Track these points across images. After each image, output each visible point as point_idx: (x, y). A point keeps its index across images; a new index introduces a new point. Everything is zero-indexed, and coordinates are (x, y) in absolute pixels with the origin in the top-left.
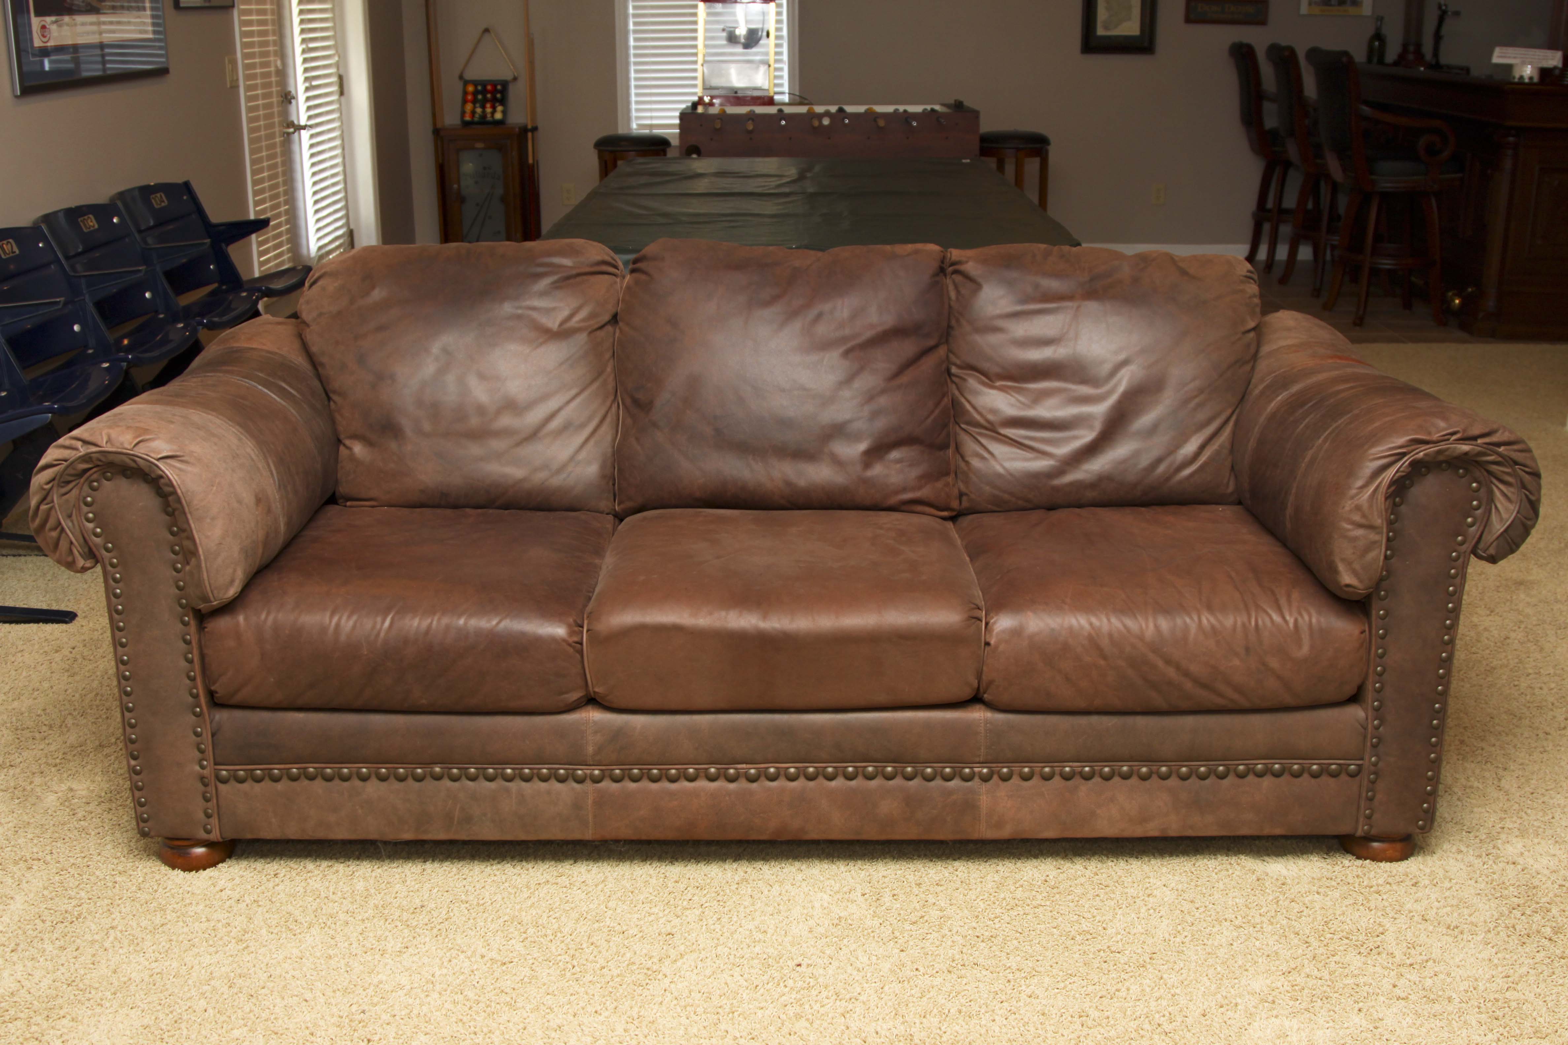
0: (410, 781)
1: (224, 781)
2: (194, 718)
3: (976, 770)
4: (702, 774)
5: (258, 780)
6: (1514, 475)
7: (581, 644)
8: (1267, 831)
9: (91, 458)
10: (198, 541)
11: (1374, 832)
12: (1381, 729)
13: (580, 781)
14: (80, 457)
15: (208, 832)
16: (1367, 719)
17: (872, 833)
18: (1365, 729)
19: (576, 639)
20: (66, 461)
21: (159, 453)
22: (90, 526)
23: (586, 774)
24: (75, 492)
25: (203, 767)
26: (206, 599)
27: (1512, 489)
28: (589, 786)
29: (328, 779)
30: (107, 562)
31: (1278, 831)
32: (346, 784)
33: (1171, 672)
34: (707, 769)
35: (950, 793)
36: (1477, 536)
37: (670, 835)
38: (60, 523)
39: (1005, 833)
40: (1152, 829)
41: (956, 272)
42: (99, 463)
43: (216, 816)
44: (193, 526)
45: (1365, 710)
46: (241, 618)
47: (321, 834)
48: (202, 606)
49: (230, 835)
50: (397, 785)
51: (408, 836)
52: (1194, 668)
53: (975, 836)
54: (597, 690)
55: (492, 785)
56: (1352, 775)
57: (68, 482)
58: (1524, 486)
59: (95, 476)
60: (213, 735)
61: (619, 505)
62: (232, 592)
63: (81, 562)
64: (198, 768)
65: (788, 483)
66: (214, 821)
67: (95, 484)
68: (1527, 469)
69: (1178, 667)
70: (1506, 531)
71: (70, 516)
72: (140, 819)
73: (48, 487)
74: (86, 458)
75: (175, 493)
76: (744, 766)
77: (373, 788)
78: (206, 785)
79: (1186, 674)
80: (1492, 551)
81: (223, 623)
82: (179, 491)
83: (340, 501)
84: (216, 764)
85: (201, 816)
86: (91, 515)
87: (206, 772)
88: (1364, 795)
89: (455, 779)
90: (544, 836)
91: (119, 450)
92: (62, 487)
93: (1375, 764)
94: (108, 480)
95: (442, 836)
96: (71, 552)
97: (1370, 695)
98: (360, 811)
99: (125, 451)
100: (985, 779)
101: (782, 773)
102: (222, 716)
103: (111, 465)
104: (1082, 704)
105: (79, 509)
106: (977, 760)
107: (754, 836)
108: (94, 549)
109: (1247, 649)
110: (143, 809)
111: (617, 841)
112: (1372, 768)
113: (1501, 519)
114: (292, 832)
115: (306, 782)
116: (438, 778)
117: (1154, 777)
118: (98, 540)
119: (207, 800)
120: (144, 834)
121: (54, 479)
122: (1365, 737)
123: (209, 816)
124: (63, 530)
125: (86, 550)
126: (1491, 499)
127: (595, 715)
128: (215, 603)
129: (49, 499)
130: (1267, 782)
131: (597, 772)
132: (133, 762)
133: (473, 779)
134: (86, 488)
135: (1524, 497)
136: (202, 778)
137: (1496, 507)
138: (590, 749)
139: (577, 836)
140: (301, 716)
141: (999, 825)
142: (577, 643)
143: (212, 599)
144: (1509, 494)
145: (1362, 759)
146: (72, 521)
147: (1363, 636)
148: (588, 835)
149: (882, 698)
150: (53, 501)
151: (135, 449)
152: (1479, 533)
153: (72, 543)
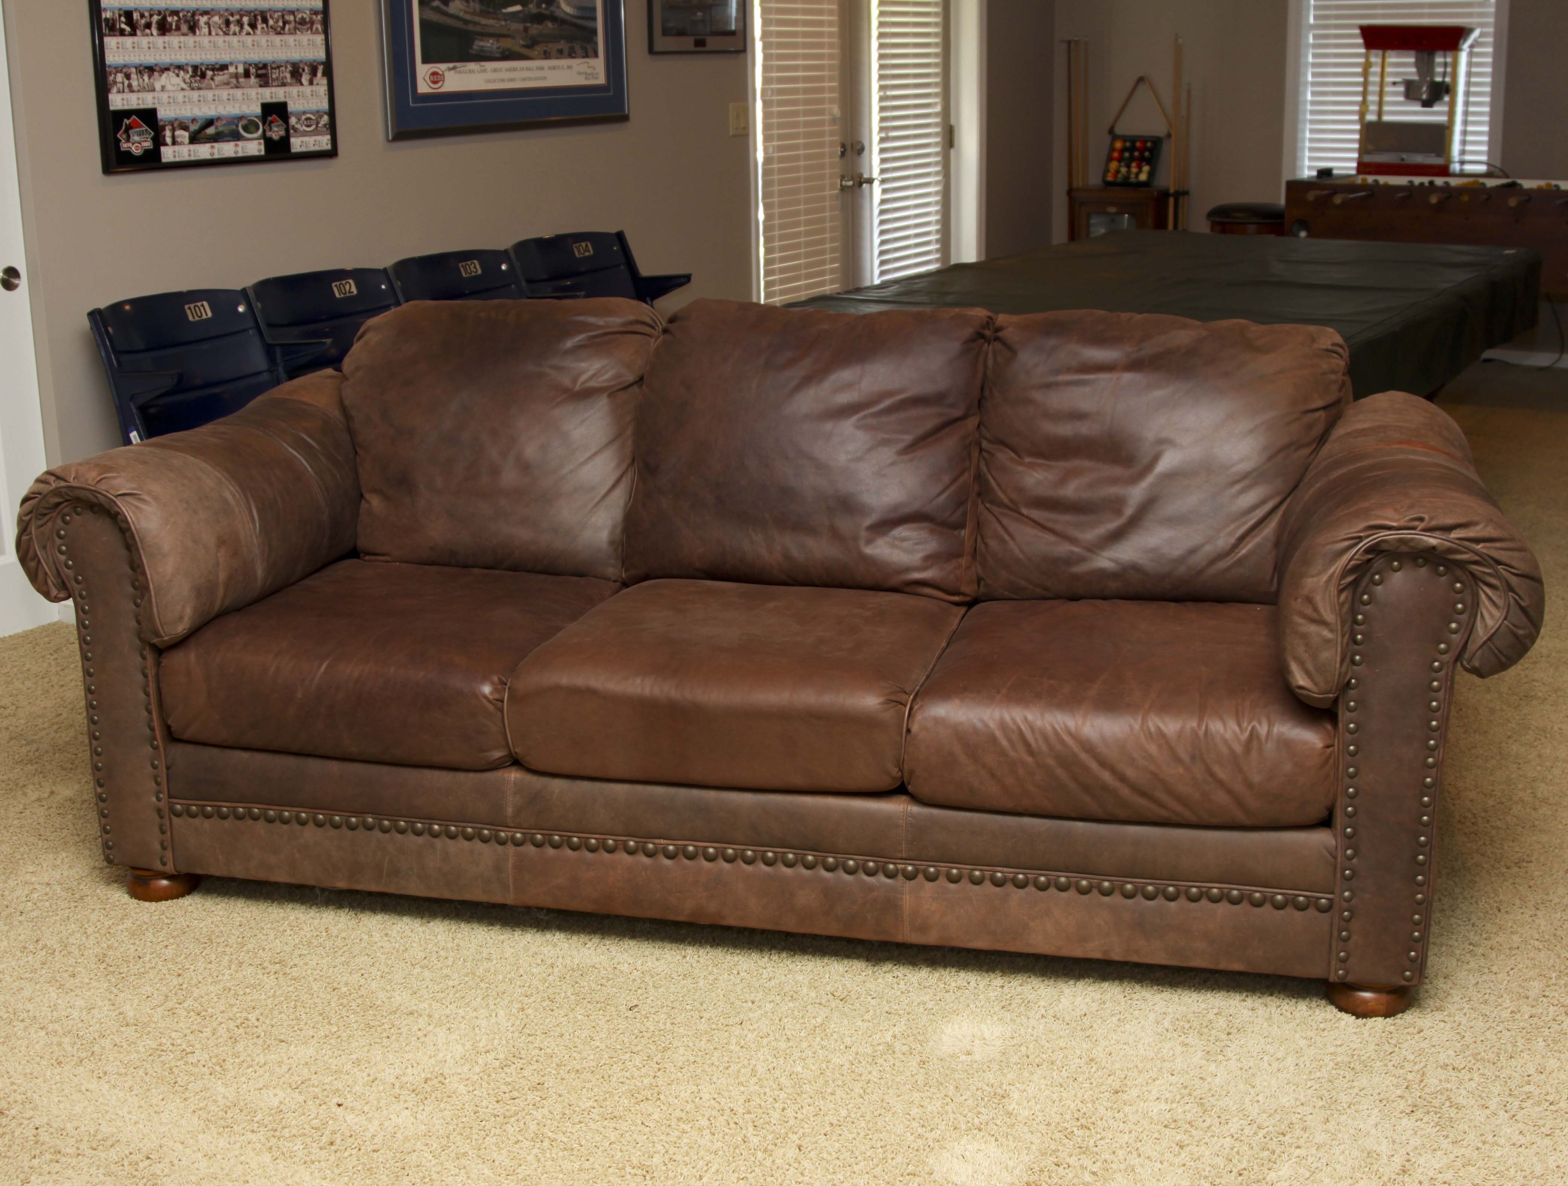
0: (344, 829)
1: (178, 815)
2: (151, 749)
3: (900, 866)
4: (621, 847)
5: (208, 816)
6: (1497, 576)
7: (502, 701)
8: (1223, 965)
9: (60, 492)
10: (149, 576)
11: (1350, 979)
12: (1355, 860)
13: (502, 843)
14: (51, 491)
15: (164, 864)
16: (1336, 848)
17: (790, 924)
18: (1335, 858)
19: (497, 696)
20: (40, 494)
21: (118, 490)
22: (63, 558)
23: (507, 836)
24: (50, 524)
25: (159, 799)
26: (157, 634)
27: (1498, 593)
28: (511, 849)
29: (270, 821)
30: (77, 594)
31: (1237, 966)
32: (285, 827)
33: (1106, 776)
34: (625, 841)
35: (871, 888)
36: (1461, 645)
37: (589, 907)
38: (36, 555)
39: (931, 938)
40: (1093, 950)
41: (997, 339)
42: (69, 498)
43: (170, 848)
44: (145, 561)
45: (1335, 836)
46: (192, 656)
47: (262, 875)
48: (155, 641)
49: (184, 869)
50: (333, 833)
51: (342, 884)
52: (1130, 773)
53: (900, 939)
54: (517, 750)
55: (420, 840)
56: (1322, 910)
57: (45, 515)
58: (1511, 589)
59: (66, 510)
60: (168, 768)
61: (625, 572)
62: (181, 628)
63: (54, 592)
64: (154, 799)
65: (788, 557)
66: (169, 854)
67: (68, 518)
68: (1513, 571)
69: (1114, 771)
70: (1489, 639)
71: (45, 548)
72: (106, 846)
73: (27, 518)
74: (57, 492)
75: (129, 529)
76: (662, 841)
77: (310, 834)
78: (161, 817)
79: (1122, 778)
80: (1476, 663)
81: (177, 660)
82: (133, 527)
83: (362, 555)
84: (170, 797)
85: (157, 847)
86: (64, 548)
87: (161, 804)
88: (1335, 934)
89: (385, 831)
90: (467, 897)
91: (84, 486)
92: (40, 519)
93: (1348, 900)
94: (78, 514)
95: (374, 888)
96: (46, 582)
97: (1339, 819)
98: (298, 856)
99: (88, 487)
100: (910, 877)
101: (700, 852)
102: (178, 750)
103: (78, 499)
104: (1010, 805)
105: (53, 541)
106: (899, 855)
107: (672, 917)
108: (66, 580)
109: (1193, 757)
110: (108, 836)
111: (540, 909)
112: (1345, 904)
113: (1486, 626)
114: (238, 871)
115: (251, 822)
116: (369, 828)
117: (1095, 892)
118: (69, 572)
119: (163, 832)
120: (109, 861)
121: (31, 512)
122: (1335, 867)
123: (164, 848)
124: (39, 562)
125: (60, 581)
126: (1476, 604)
127: (514, 775)
128: (166, 638)
129: (28, 531)
130: (1223, 908)
131: (518, 835)
132: (99, 790)
133: (402, 832)
134: (59, 522)
135: (1512, 601)
136: (159, 811)
137: (1482, 614)
138: (510, 811)
139: (498, 899)
140: (245, 755)
141: (923, 929)
142: (498, 700)
143: (163, 634)
144: (1494, 598)
145: (1332, 893)
146: (46, 552)
147: (1329, 750)
148: (510, 899)
149: (798, 780)
150: (31, 533)
151: (98, 485)
152: (1463, 641)
153: (46, 574)
